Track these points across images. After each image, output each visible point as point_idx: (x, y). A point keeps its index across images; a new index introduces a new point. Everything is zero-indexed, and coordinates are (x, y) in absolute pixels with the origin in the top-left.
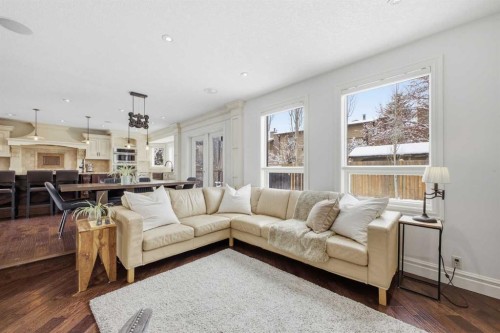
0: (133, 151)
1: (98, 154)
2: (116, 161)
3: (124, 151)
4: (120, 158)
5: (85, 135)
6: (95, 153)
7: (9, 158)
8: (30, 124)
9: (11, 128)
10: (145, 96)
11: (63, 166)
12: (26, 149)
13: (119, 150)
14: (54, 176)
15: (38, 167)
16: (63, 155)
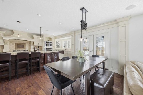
0: (51, 42)
1: (39, 44)
2: (46, 46)
3: (48, 42)
4: (47, 45)
5: (34, 36)
6: (38, 43)
7: (3, 45)
8: (12, 31)
9: (4, 32)
10: (87, 11)
11: (25, 49)
12: (10, 41)
13: (46, 42)
14: (30, 55)
15: (16, 49)
16: (25, 44)
